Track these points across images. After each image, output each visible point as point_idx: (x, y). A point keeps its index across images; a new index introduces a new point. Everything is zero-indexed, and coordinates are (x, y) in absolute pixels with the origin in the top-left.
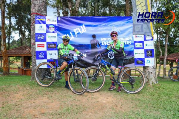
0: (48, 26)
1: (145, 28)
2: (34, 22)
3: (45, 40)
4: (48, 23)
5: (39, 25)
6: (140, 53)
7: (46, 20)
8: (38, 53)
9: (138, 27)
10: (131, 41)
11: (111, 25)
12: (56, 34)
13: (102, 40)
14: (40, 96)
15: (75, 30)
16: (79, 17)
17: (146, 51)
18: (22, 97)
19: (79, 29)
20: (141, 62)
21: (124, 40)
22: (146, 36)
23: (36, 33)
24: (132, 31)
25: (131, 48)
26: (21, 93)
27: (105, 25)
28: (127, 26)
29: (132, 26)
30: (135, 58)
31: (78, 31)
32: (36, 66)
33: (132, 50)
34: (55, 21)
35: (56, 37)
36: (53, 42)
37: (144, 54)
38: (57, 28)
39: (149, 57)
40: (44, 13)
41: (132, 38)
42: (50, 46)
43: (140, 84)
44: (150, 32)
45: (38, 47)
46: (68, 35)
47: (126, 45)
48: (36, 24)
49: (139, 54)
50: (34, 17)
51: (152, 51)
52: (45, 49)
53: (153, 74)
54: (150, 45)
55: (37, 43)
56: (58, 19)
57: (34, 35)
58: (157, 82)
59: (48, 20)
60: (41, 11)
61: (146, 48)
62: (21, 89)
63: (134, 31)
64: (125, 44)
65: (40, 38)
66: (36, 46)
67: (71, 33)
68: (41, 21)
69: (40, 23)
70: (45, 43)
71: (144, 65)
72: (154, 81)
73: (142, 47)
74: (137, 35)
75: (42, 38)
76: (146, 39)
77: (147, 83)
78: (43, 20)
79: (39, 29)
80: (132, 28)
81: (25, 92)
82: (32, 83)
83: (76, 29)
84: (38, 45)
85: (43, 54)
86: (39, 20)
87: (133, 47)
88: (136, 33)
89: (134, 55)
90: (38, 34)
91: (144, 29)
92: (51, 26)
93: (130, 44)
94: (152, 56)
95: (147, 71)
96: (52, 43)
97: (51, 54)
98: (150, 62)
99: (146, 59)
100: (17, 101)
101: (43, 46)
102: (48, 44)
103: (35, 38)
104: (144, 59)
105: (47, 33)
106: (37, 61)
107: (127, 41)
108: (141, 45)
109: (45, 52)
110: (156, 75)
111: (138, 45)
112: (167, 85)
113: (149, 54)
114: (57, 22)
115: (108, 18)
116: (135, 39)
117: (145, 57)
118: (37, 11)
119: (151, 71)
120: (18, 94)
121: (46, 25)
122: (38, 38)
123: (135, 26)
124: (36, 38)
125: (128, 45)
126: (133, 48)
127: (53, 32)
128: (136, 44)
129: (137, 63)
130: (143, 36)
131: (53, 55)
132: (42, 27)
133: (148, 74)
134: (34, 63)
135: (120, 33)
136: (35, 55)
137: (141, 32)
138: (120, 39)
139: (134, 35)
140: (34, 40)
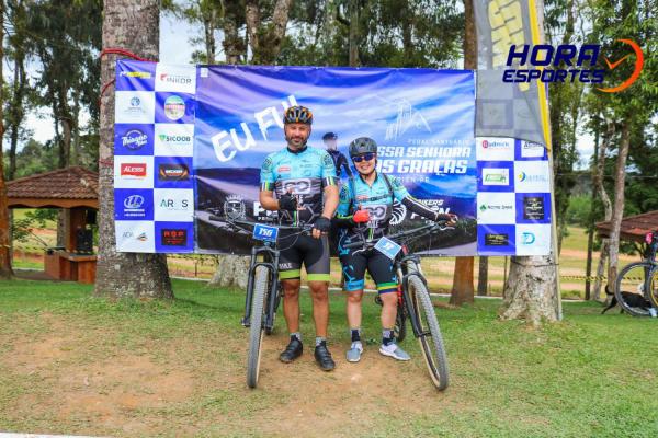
0: (160, 100)
1: (519, 115)
2: (113, 83)
3: (147, 149)
4: (161, 86)
5: (131, 94)
6: (498, 207)
7: (154, 75)
8: (122, 194)
9: (495, 111)
10: (466, 162)
11: (395, 100)
12: (188, 129)
14: (124, 352)
15: (259, 117)
16: (277, 68)
17: (523, 200)
18: (59, 354)
19: (274, 110)
20: (501, 238)
21: (442, 158)
22: (523, 143)
23: (117, 121)
24: (471, 124)
25: (465, 185)
26: (53, 341)
27: (374, 99)
28: (455, 103)
29: (473, 104)
30: (479, 223)
31: (272, 118)
32: (114, 244)
33: (470, 192)
34: (189, 81)
35: (188, 139)
36: (178, 159)
38: (193, 108)
39: (531, 222)
41: (470, 149)
42: (167, 172)
43: (496, 321)
44: (540, 131)
45: (123, 173)
46: (233, 131)
47: (449, 174)
48: (118, 89)
49: (494, 210)
50: (113, 65)
51: (543, 198)
52: (147, 182)
53: (544, 285)
54: (537, 177)
55: (119, 160)
56: (198, 75)
57: (111, 130)
58: (561, 316)
60: (138, 44)
61: (520, 187)
62: (54, 327)
63: (478, 122)
64: (446, 171)
65: (132, 140)
66: (117, 169)
67: (244, 125)
68: (138, 78)
69: (132, 88)
70: (149, 161)
71: (514, 249)
72: (548, 312)
73: (506, 182)
74: (491, 140)
75: (140, 141)
77: (522, 316)
78: (145, 76)
80: (471, 113)
81: (70, 339)
82: (98, 306)
83: (266, 112)
84: (123, 166)
85: (139, 200)
86: (130, 74)
87: (472, 185)
88: (488, 131)
89: (474, 213)
90: (123, 126)
91: (516, 118)
92: (172, 97)
93: (464, 171)
94: (543, 219)
95: (524, 273)
96: (175, 163)
97: (170, 203)
98: (535, 240)
99: (521, 229)
100: (41, 365)
101: (141, 170)
102: (162, 164)
103: (113, 140)
104: (512, 228)
105: (152, 122)
106: (119, 224)
107: (454, 162)
108: (503, 178)
109: (148, 194)
110: (555, 288)
111: (492, 176)
113: (532, 211)
114: (194, 83)
115: (387, 74)
116: (482, 155)
117: (518, 220)
118: (124, 42)
119: (539, 276)
120: (43, 341)
121: (153, 93)
122: (126, 141)
123: (484, 105)
124: (118, 141)
125: (455, 175)
126: (475, 188)
127: (180, 121)
128: (485, 171)
129: (487, 244)
130: (511, 142)
131: (177, 204)
132: (138, 101)
133: (525, 285)
134: (106, 231)
135: (429, 129)
136: (112, 203)
137: (506, 128)
138: (428, 152)
139: (480, 140)
140: (109, 150)
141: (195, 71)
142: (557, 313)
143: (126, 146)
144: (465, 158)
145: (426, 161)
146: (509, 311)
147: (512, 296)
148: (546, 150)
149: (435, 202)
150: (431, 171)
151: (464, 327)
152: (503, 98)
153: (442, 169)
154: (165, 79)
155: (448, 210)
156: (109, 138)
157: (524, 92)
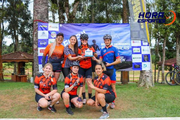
0: (50, 33)
2: (37, 29)
4: (50, 29)
5: (42, 31)
6: (138, 58)
7: (48, 26)
8: (40, 57)
9: (136, 34)
10: (129, 47)
11: (110, 31)
13: (101, 45)
16: (80, 24)
19: (79, 34)
20: (138, 66)
21: (123, 46)
22: (143, 41)
23: (39, 38)
24: (129, 37)
25: (129, 53)
27: (105, 31)
28: (126, 32)
29: (130, 32)
30: (133, 62)
32: (38, 70)
34: (57, 28)
37: (141, 59)
39: (145, 62)
40: (46, 20)
41: (130, 43)
43: (137, 87)
44: (147, 38)
45: (40, 52)
47: (125, 50)
48: (39, 30)
49: (136, 59)
50: (37, 24)
51: (148, 56)
53: (149, 78)
54: (146, 50)
55: (39, 49)
57: (37, 41)
58: (154, 85)
59: (50, 26)
60: (43, 18)
61: (143, 53)
63: (131, 37)
64: (124, 49)
65: (43, 43)
66: (39, 51)
68: (44, 27)
71: (141, 69)
72: (151, 85)
73: (139, 52)
74: (135, 41)
75: (45, 43)
76: (143, 45)
77: (144, 86)
78: (46, 26)
79: (42, 35)
80: (129, 34)
84: (41, 50)
86: (42, 26)
88: (134, 39)
89: (131, 60)
90: (40, 40)
91: (141, 35)
92: (53, 32)
93: (129, 49)
94: (148, 61)
95: (144, 75)
99: (143, 63)
104: (141, 63)
105: (48, 38)
106: (39, 65)
107: (126, 47)
108: (138, 50)
110: (152, 78)
111: (136, 50)
112: (163, 88)
114: (58, 28)
115: (108, 25)
116: (133, 45)
117: (143, 61)
118: (40, 18)
119: (148, 75)
120: (23, 96)
121: (48, 31)
122: (41, 44)
123: (133, 32)
124: (39, 44)
126: (131, 53)
128: (134, 49)
129: (135, 67)
130: (140, 41)
132: (44, 33)
133: (144, 77)
134: (36, 67)
135: (119, 38)
136: (38, 60)
137: (138, 38)
138: (120, 44)
139: (132, 41)
140: (37, 46)
141: (58, 25)
142: (153, 85)
143: (41, 45)
144: (129, 46)
145: (119, 47)
146: (141, 84)
147: (141, 81)
148: (148, 43)
149: (122, 57)
150: (120, 49)
151: (130, 89)
152: (137, 30)
153: (123, 48)
154: (51, 27)
155: (125, 59)
156: (37, 43)
157: (142, 29)
